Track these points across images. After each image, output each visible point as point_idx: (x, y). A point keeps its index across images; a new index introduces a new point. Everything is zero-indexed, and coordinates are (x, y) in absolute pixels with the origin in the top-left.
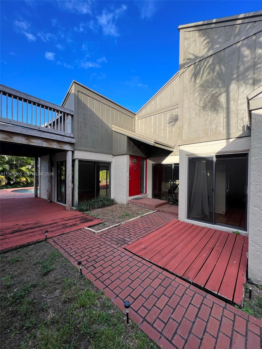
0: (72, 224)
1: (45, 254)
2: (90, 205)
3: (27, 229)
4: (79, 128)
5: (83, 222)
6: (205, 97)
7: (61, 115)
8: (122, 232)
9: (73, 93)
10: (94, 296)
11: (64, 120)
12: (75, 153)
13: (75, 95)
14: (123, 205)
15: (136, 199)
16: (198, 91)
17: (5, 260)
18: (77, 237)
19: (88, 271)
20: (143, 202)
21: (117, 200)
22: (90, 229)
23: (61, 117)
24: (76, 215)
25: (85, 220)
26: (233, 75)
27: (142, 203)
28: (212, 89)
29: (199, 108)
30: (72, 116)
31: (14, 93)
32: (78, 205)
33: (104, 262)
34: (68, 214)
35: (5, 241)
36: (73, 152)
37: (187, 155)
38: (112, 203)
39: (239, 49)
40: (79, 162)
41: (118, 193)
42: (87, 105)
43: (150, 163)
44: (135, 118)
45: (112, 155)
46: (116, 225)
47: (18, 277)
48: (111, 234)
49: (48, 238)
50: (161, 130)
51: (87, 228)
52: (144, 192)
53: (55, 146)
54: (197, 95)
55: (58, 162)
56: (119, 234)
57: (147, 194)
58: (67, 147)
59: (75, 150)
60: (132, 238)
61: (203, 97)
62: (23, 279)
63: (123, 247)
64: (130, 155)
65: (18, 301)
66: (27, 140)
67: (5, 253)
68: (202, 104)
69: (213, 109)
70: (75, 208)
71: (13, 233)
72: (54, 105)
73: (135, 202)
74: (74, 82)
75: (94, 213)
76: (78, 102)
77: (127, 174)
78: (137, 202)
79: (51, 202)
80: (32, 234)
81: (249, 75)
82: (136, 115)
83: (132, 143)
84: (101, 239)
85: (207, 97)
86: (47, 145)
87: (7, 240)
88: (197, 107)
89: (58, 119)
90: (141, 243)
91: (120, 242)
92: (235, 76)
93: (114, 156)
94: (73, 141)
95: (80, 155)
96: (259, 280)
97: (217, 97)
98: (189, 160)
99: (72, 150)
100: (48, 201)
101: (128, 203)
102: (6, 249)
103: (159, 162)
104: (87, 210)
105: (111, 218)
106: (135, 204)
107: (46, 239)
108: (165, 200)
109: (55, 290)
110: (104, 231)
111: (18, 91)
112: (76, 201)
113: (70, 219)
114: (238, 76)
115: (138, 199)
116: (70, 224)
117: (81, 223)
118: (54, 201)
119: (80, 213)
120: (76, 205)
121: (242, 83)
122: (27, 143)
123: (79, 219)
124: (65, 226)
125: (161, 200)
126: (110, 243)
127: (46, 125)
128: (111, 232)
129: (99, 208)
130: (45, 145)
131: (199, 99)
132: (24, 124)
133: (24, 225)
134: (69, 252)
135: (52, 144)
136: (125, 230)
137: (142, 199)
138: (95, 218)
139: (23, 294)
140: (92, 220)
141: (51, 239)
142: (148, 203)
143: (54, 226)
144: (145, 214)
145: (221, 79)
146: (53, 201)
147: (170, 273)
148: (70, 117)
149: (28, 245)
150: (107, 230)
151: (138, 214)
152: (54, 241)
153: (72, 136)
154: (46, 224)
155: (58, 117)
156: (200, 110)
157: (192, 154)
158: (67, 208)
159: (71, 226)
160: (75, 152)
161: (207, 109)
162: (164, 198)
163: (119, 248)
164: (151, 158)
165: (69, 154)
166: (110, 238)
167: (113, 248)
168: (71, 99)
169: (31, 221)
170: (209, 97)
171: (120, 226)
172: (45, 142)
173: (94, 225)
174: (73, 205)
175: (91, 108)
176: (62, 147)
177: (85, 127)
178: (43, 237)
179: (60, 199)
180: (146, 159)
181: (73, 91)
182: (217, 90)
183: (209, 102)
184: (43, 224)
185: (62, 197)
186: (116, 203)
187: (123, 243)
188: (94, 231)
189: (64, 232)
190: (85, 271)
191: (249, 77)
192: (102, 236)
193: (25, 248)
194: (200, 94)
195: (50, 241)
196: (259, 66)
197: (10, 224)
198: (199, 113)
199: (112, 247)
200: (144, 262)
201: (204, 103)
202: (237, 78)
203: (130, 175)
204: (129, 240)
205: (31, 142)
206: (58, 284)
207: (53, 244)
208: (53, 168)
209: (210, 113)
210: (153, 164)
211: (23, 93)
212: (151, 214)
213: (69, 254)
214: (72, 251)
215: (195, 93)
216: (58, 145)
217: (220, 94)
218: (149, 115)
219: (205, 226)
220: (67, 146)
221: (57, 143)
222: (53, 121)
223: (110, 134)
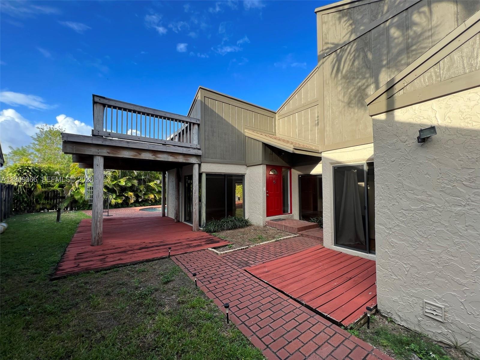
0: (197, 244)
1: (167, 268)
2: (218, 226)
3: (152, 247)
4: (206, 137)
5: (208, 244)
6: (350, 90)
7: (186, 125)
8: (248, 255)
9: (199, 100)
10: (204, 302)
11: (190, 130)
12: (202, 166)
13: (201, 102)
14: (258, 227)
15: (275, 220)
16: (341, 84)
17: (134, 270)
18: (199, 256)
19: (203, 285)
20: (284, 224)
21: (252, 222)
22: (213, 250)
23: (187, 128)
24: (202, 236)
25: (212, 241)
26: (382, 61)
27: (282, 225)
28: (358, 80)
29: (343, 104)
30: (199, 125)
31: (143, 110)
32: (206, 225)
33: (220, 279)
34: (195, 235)
35: (134, 255)
36: (200, 165)
37: (331, 164)
38: (246, 224)
39: (388, 29)
40: (206, 176)
41: (253, 212)
42: (214, 110)
43: (295, 174)
44: (276, 117)
45: (245, 166)
46: (243, 248)
47: (144, 283)
48: (234, 257)
49: (171, 256)
50: (308, 130)
51: (210, 249)
52: (289, 212)
53: (181, 159)
54: (339, 88)
55: (185, 176)
56: (244, 257)
57: (293, 214)
58: (193, 160)
59: (201, 162)
60: (256, 261)
61: (347, 91)
62: (148, 285)
63: (243, 268)
64: (267, 165)
65: (143, 297)
66: (154, 155)
67: (134, 265)
68: (346, 100)
69: (360, 105)
70: (202, 229)
71: (140, 249)
72: (179, 115)
73: (274, 224)
74: (200, 88)
75: (222, 235)
76: (205, 108)
77: (263, 188)
78: (276, 224)
79: (178, 221)
80: (157, 251)
81: (402, 60)
82: (276, 113)
83: (269, 150)
84: (223, 260)
85: (352, 91)
87: (135, 255)
88: (341, 103)
89: (184, 129)
90: (265, 267)
91: (242, 264)
92: (385, 62)
93: (248, 166)
94: (199, 152)
95: (208, 168)
96: (388, 311)
97: (364, 89)
98: (335, 169)
99: (198, 162)
100: (175, 221)
101: (265, 225)
102: (135, 261)
103: (306, 173)
104: (214, 232)
105: (240, 240)
106: (274, 226)
107: (169, 256)
108: (315, 222)
109: (172, 295)
110: (228, 252)
111: (146, 108)
112: (204, 220)
113: (195, 240)
114: (388, 63)
115: (280, 220)
116: (195, 244)
117: (205, 244)
118: (182, 221)
119: (207, 234)
120: (204, 225)
121: (393, 71)
122: (153, 159)
123: (204, 240)
124: (189, 246)
125: (310, 222)
126: (230, 264)
127: (172, 136)
128: (235, 255)
129: (230, 229)
130: (171, 159)
131: (342, 94)
132: (152, 139)
133: (150, 243)
134: (189, 269)
135: (178, 157)
136: (251, 253)
137: (284, 220)
138: (222, 239)
139: (147, 293)
140: (218, 242)
141: (174, 257)
142: (288, 225)
143: (178, 246)
144: (282, 238)
145: (368, 67)
146: (180, 221)
147: (286, 294)
148: (196, 126)
149: (153, 260)
150: (232, 252)
151: (274, 238)
152: (177, 259)
153: (198, 147)
154: (171, 243)
155: (184, 128)
156: (344, 107)
157: (337, 162)
158: (193, 228)
159: (195, 246)
160: (202, 164)
161: (352, 105)
162: (314, 219)
163: (240, 269)
164: (297, 168)
165: (196, 167)
166: (233, 259)
167: (233, 269)
168: (198, 106)
169: (157, 240)
170: (354, 91)
171: (247, 250)
172: (171, 156)
173: (220, 247)
174: (200, 225)
175: (219, 113)
176: (187, 160)
177: (213, 136)
178: (167, 255)
179: (187, 218)
180: (290, 169)
181: (199, 98)
182: (364, 81)
183: (355, 96)
184: (168, 243)
185: (189, 216)
186: (251, 225)
187: (245, 265)
188: (217, 252)
189: (187, 252)
190: (199, 284)
191: (403, 62)
192: (224, 258)
193: (150, 263)
194: (343, 88)
195: (173, 258)
196: (414, 48)
197: (138, 242)
198: (343, 111)
199: (232, 267)
200: (261, 283)
201: (350, 98)
202: (388, 64)
203: (267, 190)
204: (253, 263)
205: (158, 157)
206: (175, 291)
207: (175, 261)
208: (180, 183)
209: (356, 110)
210: (299, 175)
211: (151, 109)
212: (290, 238)
213: (188, 270)
214: (191, 268)
215: (337, 87)
216: (184, 158)
217: (368, 86)
218: (292, 113)
219: (356, 255)
220: (193, 158)
221: (183, 156)
222: (179, 132)
223: (243, 140)
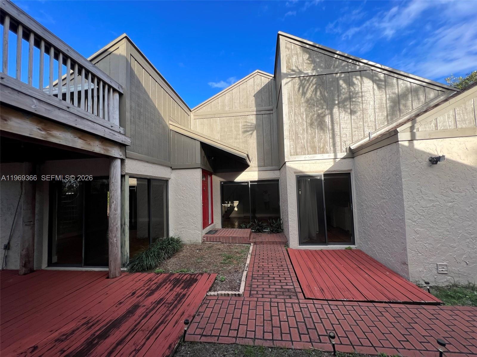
6: (311, 114)
12: (126, 163)
13: (127, 60)
15: (210, 233)
16: (304, 106)
21: (183, 240)
24: (150, 281)
26: (335, 100)
28: (317, 108)
29: (306, 123)
30: (120, 93)
32: (130, 260)
36: (122, 161)
37: (295, 173)
38: (179, 244)
39: (338, 79)
41: (183, 228)
43: (217, 180)
44: (191, 115)
45: (170, 169)
52: (210, 222)
53: (97, 148)
57: (214, 223)
58: (115, 152)
59: (125, 158)
60: (290, 284)
61: (309, 114)
63: (301, 297)
66: (44, 130)
68: (308, 121)
69: (319, 128)
70: (126, 269)
73: (216, 237)
75: (172, 268)
76: (131, 73)
77: (201, 197)
82: (191, 111)
83: (203, 152)
84: (261, 300)
85: (313, 115)
86: (82, 146)
90: (309, 286)
91: (287, 293)
93: (173, 169)
94: (128, 141)
95: (133, 167)
97: (322, 117)
98: (298, 178)
99: (122, 157)
101: (203, 240)
103: (230, 180)
104: (155, 267)
106: (216, 240)
121: (342, 110)
122: (42, 137)
123: (169, 285)
126: (281, 300)
130: (79, 144)
131: (305, 115)
134: (259, 337)
135: (92, 143)
138: (191, 274)
142: (236, 236)
144: (250, 251)
145: (324, 101)
146: (36, 269)
148: (117, 96)
153: (122, 132)
156: (307, 126)
157: (301, 171)
160: (127, 161)
161: (314, 127)
163: (300, 300)
164: (219, 174)
165: (117, 164)
166: (267, 293)
167: (297, 304)
170: (315, 116)
172: (80, 138)
175: (146, 89)
176: (107, 150)
177: (140, 119)
180: (211, 175)
181: (122, 53)
182: (322, 110)
183: (315, 120)
186: (182, 245)
187: (293, 294)
191: (347, 106)
198: (306, 129)
200: (346, 303)
201: (311, 120)
202: (339, 104)
204: (291, 287)
205: (53, 136)
209: (317, 131)
210: (221, 182)
216: (102, 147)
217: (325, 115)
219: (320, 249)
220: (115, 149)
221: (100, 143)
223: (167, 135)
